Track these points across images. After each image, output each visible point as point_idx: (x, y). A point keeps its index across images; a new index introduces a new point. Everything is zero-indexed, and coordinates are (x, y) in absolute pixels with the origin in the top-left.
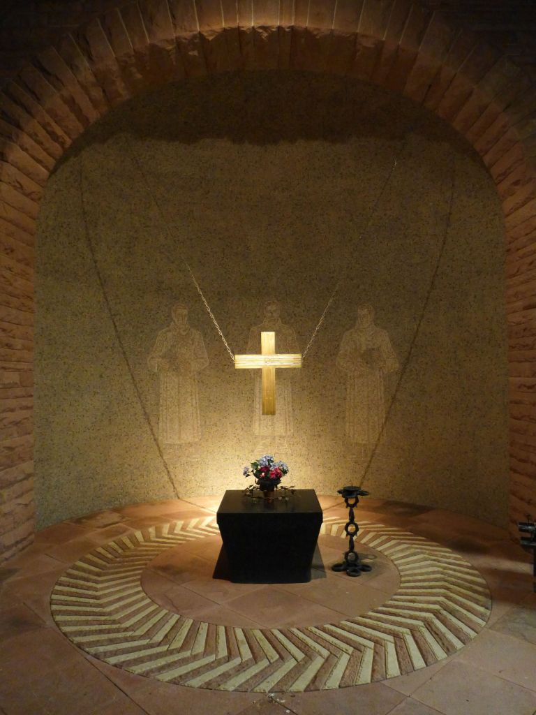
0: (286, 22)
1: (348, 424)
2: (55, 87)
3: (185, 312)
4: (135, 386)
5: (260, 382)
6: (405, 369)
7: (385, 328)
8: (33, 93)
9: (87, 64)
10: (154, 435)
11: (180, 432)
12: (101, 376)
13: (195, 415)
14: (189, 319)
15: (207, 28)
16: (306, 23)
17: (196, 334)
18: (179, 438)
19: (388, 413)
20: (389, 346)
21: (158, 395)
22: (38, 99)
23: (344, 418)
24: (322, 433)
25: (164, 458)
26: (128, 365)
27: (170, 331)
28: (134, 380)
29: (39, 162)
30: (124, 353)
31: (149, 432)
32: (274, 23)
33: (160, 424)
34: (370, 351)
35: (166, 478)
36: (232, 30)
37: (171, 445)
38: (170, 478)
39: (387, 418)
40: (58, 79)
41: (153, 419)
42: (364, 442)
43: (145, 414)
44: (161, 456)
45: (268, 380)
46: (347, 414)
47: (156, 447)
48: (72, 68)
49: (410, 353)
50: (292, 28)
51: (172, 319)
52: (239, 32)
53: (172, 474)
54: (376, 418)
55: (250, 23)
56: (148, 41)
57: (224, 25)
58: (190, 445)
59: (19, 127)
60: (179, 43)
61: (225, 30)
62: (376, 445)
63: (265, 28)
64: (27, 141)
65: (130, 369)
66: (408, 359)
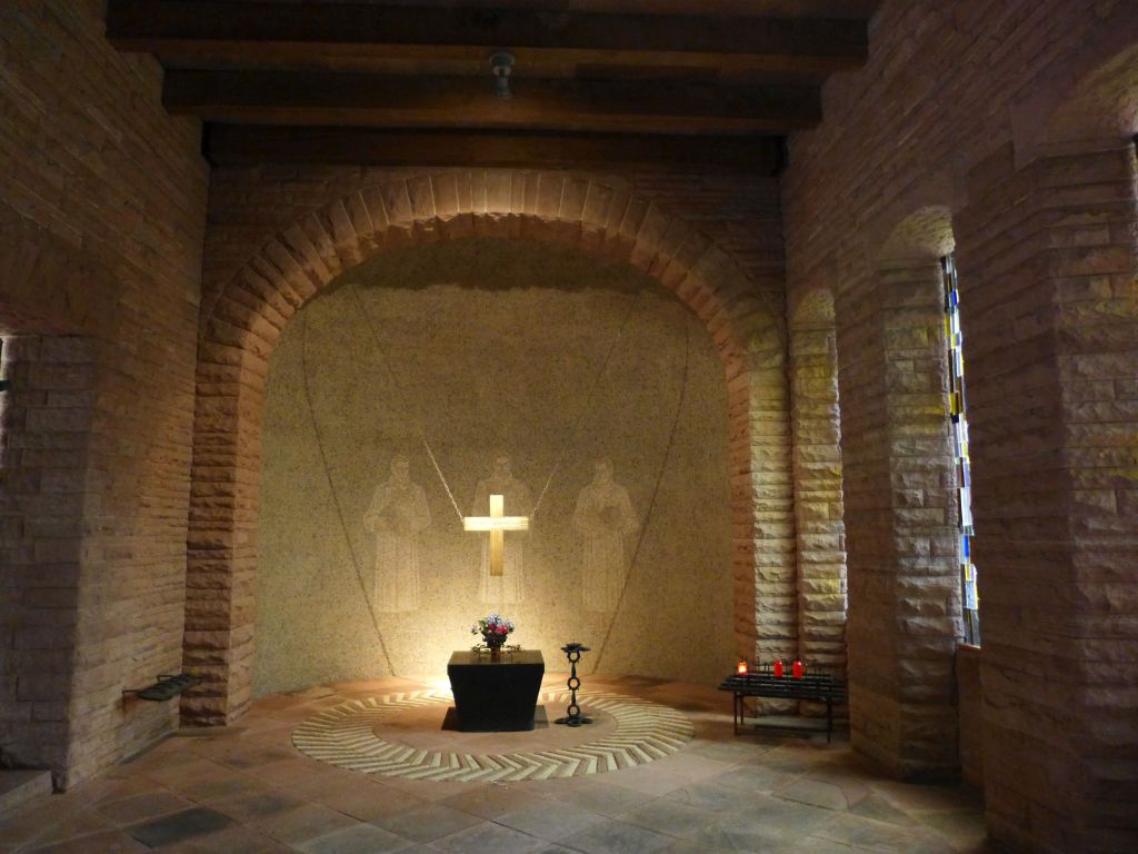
0: (517, 210)
1: (584, 591)
2: (298, 261)
3: (406, 465)
4: (350, 547)
5: (488, 544)
6: (644, 529)
7: (623, 485)
8: (277, 267)
9: (330, 242)
10: (368, 602)
11: (397, 599)
12: (314, 536)
13: (414, 580)
14: (411, 472)
15: (443, 213)
16: (534, 211)
17: (418, 490)
18: (396, 606)
19: (628, 577)
20: (629, 504)
21: (374, 557)
22: (282, 273)
23: (580, 584)
24: (556, 601)
25: (380, 628)
26: (343, 524)
27: (388, 486)
28: (348, 540)
29: (273, 324)
30: (339, 510)
31: (364, 599)
32: (506, 210)
33: (376, 590)
34: (608, 510)
35: (380, 652)
36: (467, 215)
37: (386, 614)
38: (385, 652)
39: (626, 583)
40: (301, 255)
41: (368, 585)
42: (601, 611)
43: (360, 578)
44: (376, 627)
45: (496, 543)
46: (584, 579)
47: (370, 617)
48: (315, 244)
49: (649, 512)
50: (522, 215)
51: (391, 473)
52: (473, 217)
53: (387, 647)
54: (615, 583)
55: (483, 209)
56: (388, 223)
57: (459, 211)
58: (408, 614)
59: (263, 299)
60: (416, 225)
61: (460, 215)
62: (616, 614)
63: (497, 214)
64: (269, 310)
65: (344, 529)
66: (647, 518)
